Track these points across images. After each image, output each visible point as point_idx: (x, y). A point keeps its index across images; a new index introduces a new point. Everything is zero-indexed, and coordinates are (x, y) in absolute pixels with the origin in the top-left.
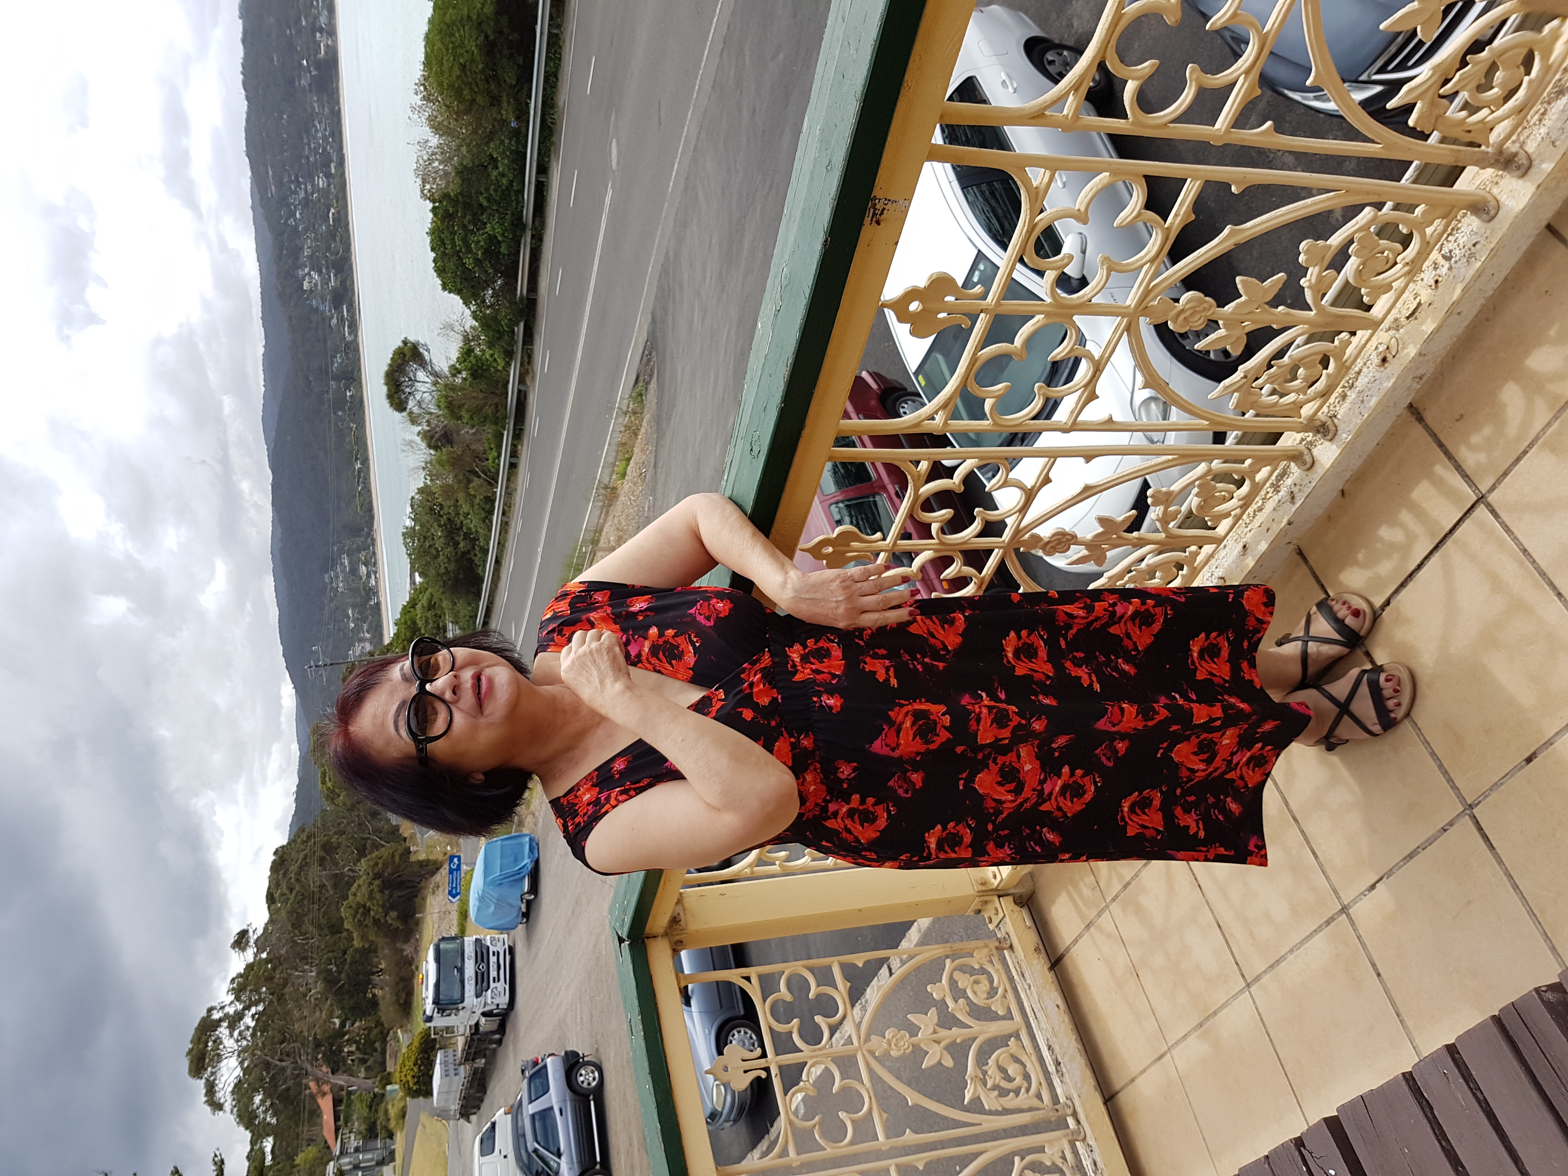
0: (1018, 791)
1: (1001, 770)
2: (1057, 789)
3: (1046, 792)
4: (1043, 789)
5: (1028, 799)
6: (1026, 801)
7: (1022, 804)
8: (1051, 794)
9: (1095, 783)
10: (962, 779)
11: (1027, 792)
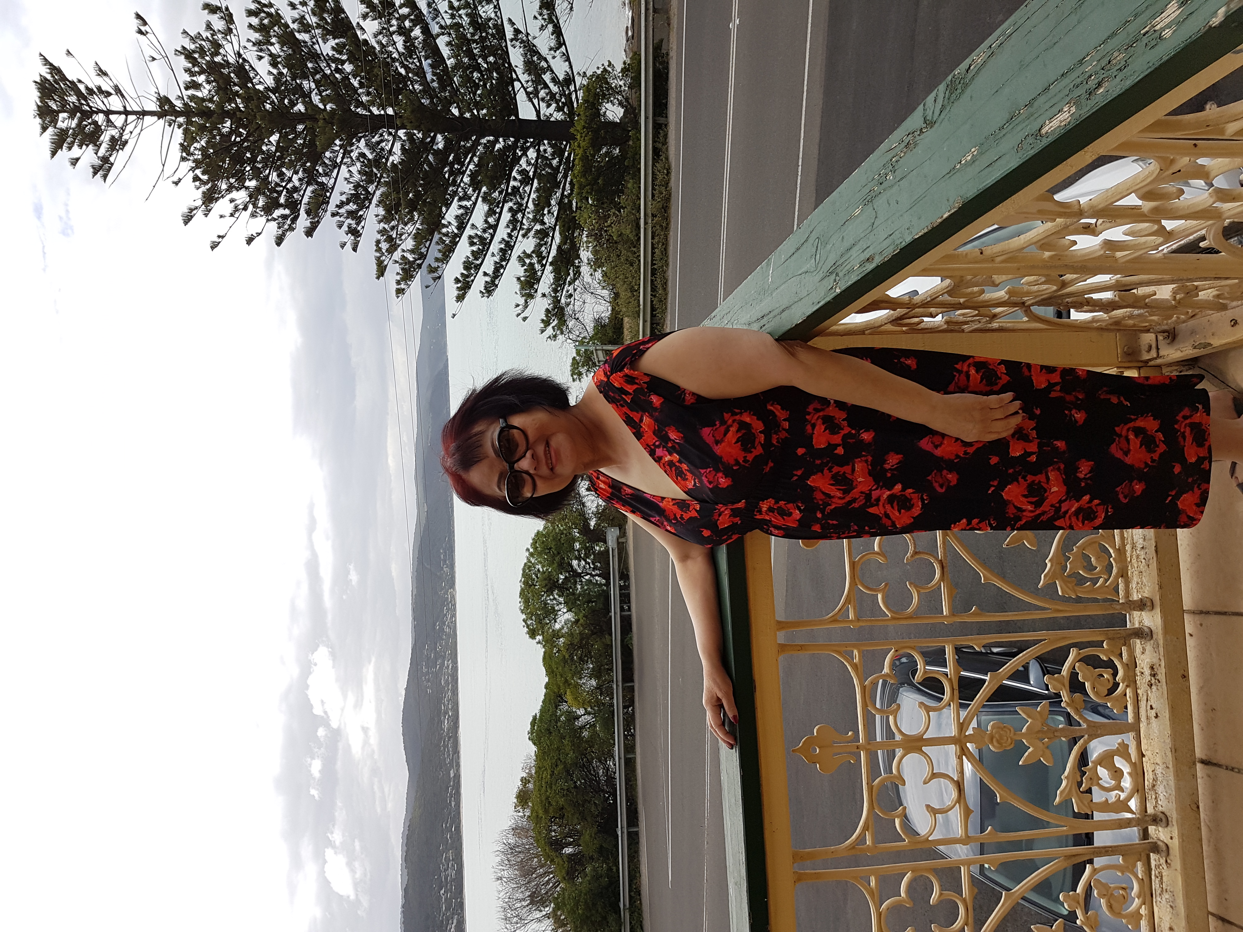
0: (1038, 504)
1: (1030, 486)
2: (1073, 509)
3: (1063, 510)
4: (1060, 507)
5: (1046, 512)
6: (1044, 513)
7: (1039, 515)
8: (1066, 512)
9: (1107, 512)
10: (994, 486)
11: (1045, 507)
